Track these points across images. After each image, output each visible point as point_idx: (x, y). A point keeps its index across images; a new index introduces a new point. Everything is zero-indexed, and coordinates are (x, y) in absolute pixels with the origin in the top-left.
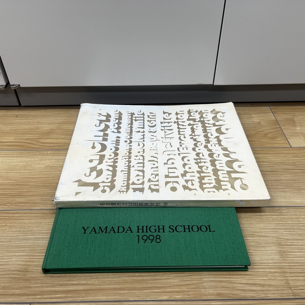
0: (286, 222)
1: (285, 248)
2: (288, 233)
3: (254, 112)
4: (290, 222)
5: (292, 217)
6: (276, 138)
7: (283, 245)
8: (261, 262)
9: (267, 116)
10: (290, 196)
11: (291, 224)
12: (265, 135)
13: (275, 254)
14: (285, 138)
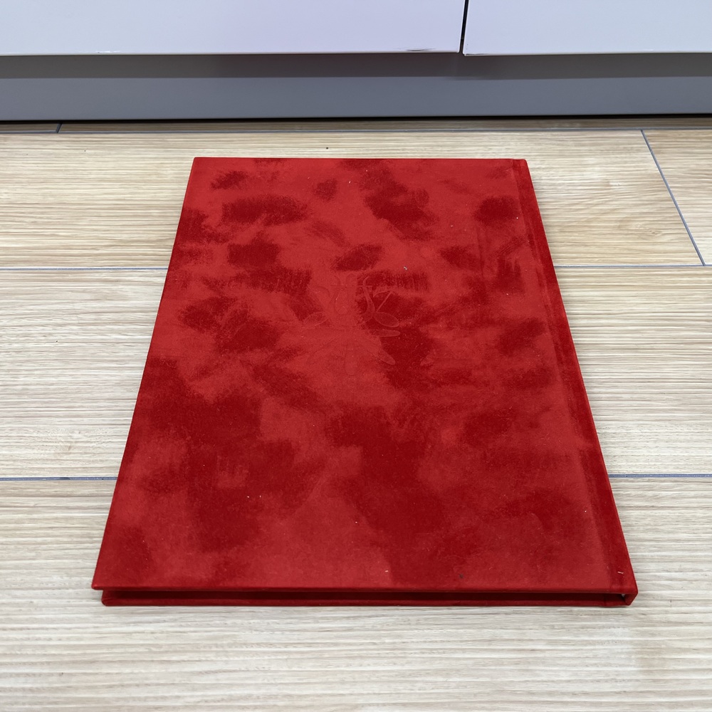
0: (669, 532)
1: (660, 634)
2: (674, 575)
3: (592, 148)
4: (684, 536)
5: (694, 516)
6: (655, 233)
7: (653, 623)
8: (572, 688)
9: (633, 162)
10: (688, 438)
11: (689, 541)
12: (622, 225)
13: (623, 656)
14: (683, 236)
